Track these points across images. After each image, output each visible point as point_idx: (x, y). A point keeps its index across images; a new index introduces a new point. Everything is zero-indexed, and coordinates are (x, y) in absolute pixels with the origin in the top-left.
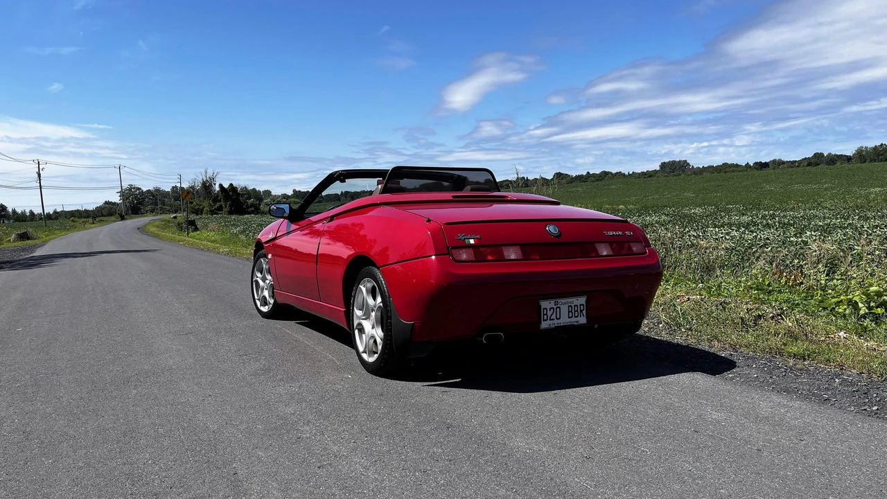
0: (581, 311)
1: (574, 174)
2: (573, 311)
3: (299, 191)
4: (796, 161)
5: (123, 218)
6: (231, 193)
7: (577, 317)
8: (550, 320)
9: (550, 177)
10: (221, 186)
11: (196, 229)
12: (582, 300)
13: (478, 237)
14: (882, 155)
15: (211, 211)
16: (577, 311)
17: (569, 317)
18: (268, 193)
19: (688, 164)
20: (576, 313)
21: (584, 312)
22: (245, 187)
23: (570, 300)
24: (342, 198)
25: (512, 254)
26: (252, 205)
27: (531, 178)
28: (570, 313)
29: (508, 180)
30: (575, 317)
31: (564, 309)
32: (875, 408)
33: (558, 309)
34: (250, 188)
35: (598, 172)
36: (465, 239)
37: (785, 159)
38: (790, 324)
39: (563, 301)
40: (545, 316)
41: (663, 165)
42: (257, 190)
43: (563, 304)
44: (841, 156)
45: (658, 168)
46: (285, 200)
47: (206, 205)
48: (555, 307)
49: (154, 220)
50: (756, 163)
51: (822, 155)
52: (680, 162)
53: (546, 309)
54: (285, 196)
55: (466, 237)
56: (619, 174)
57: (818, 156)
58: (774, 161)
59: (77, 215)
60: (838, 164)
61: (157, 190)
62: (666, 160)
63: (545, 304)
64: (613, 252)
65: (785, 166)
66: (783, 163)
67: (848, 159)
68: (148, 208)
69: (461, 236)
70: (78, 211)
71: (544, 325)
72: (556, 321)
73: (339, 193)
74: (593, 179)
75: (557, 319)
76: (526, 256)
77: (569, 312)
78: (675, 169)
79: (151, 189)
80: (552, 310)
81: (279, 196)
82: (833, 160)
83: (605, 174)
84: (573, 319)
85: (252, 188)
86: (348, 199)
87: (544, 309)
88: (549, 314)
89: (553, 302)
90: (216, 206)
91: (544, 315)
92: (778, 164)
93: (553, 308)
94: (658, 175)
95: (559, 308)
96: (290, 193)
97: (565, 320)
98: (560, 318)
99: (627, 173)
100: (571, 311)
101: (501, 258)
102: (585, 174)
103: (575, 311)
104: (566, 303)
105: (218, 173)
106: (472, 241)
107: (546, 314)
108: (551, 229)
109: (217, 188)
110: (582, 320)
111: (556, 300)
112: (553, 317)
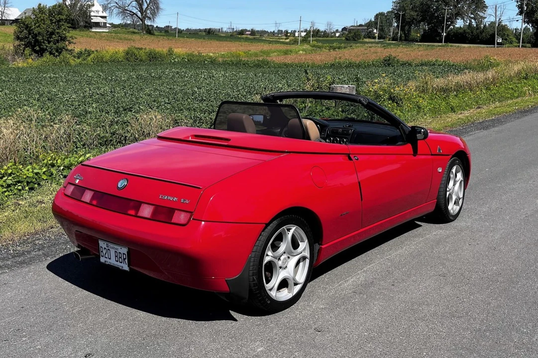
0: (124, 259)
7: (121, 263)
8: (105, 257)
12: (124, 250)
13: (82, 178)
16: (121, 258)
17: (116, 261)
21: (126, 260)
23: (116, 246)
31: (112, 253)
33: (109, 251)
39: (112, 245)
40: (102, 253)
43: (111, 248)
48: (107, 248)
71: (102, 260)
72: (108, 260)
77: (116, 256)
80: (105, 250)
84: (118, 263)
87: (101, 247)
88: (104, 252)
89: (106, 244)
91: (101, 251)
97: (113, 261)
98: (110, 259)
103: (120, 258)
104: (113, 248)
106: (77, 181)
108: (122, 183)
110: (126, 267)
111: (108, 243)
112: (107, 256)
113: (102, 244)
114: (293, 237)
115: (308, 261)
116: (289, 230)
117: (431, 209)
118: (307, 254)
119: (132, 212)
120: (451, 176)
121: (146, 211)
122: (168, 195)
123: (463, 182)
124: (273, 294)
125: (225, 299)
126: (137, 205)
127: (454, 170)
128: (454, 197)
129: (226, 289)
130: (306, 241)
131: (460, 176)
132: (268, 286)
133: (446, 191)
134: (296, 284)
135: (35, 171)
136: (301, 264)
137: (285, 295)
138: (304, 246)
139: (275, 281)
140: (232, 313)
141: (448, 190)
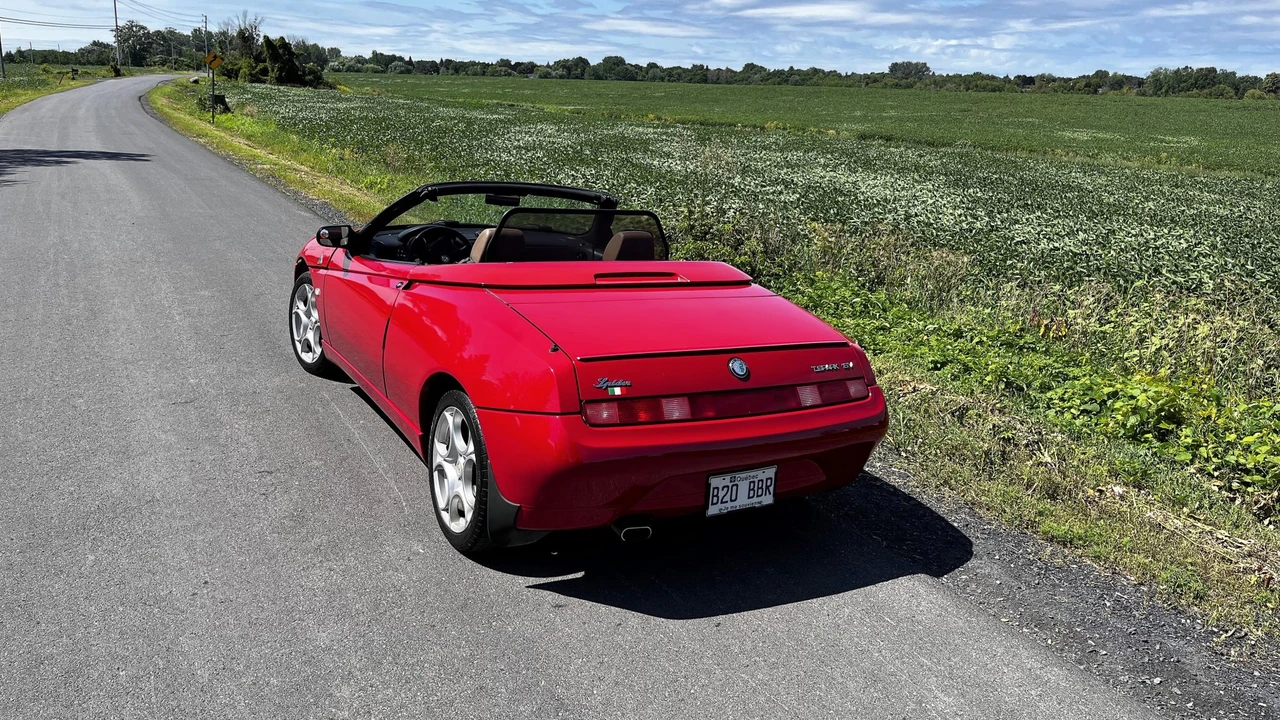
0: (767, 487)
1: (771, 67)
2: (756, 489)
3: (382, 54)
4: (1070, 79)
5: (118, 74)
6: (281, 51)
7: (761, 496)
8: (722, 503)
9: (738, 68)
10: (266, 38)
11: (227, 109)
12: (771, 472)
13: (628, 383)
14: (1185, 82)
15: (250, 74)
16: (762, 488)
17: (749, 498)
18: (335, 52)
19: (928, 69)
20: (760, 491)
21: (771, 489)
22: (304, 43)
23: (752, 474)
24: (442, 69)
25: (675, 410)
26: (312, 72)
27: (712, 67)
28: (752, 492)
29: (679, 67)
30: (758, 496)
31: (744, 487)
32: (1157, 681)
33: (735, 488)
34: (310, 42)
35: (805, 67)
36: (607, 387)
37: (1057, 74)
38: (1049, 460)
39: (743, 475)
40: (715, 499)
41: (894, 67)
42: (320, 46)
43: (742, 479)
44: (1129, 79)
45: (887, 71)
46: (360, 65)
47: (244, 64)
48: (730, 485)
49: (165, 83)
50: (1019, 77)
51: (1105, 74)
52: (917, 64)
53: (718, 488)
54: (360, 60)
55: (609, 384)
56: (834, 74)
57: (1101, 75)
58: (1042, 77)
59: (51, 58)
60: (1125, 90)
61: (172, 32)
62: (900, 61)
63: (715, 482)
64: (823, 401)
65: (1056, 84)
66: (1054, 80)
67: (1140, 82)
68: (157, 58)
69: (602, 383)
70: (52, 53)
71: (713, 510)
72: (729, 505)
73: (438, 61)
74: (797, 78)
75: (731, 501)
76: (695, 416)
77: (750, 490)
78: (909, 76)
79: (162, 29)
80: (726, 489)
81: (352, 59)
82: (1121, 82)
83: (815, 71)
84: (755, 500)
85: (312, 43)
86: (451, 71)
87: (714, 489)
88: (721, 495)
89: (728, 478)
90: (258, 68)
91: (713, 496)
92: (1047, 80)
93: (728, 487)
94: (886, 80)
95: (737, 485)
96: (368, 55)
97: (743, 501)
98: (735, 500)
99: (844, 74)
100: (753, 489)
101: (658, 418)
102: (786, 69)
103: (758, 488)
104: (746, 479)
105: (262, 20)
106: (618, 391)
107: (717, 496)
108: (737, 366)
109: (261, 40)
110: (768, 500)
111: (733, 475)
112: (727, 499)
126: (791, 391)
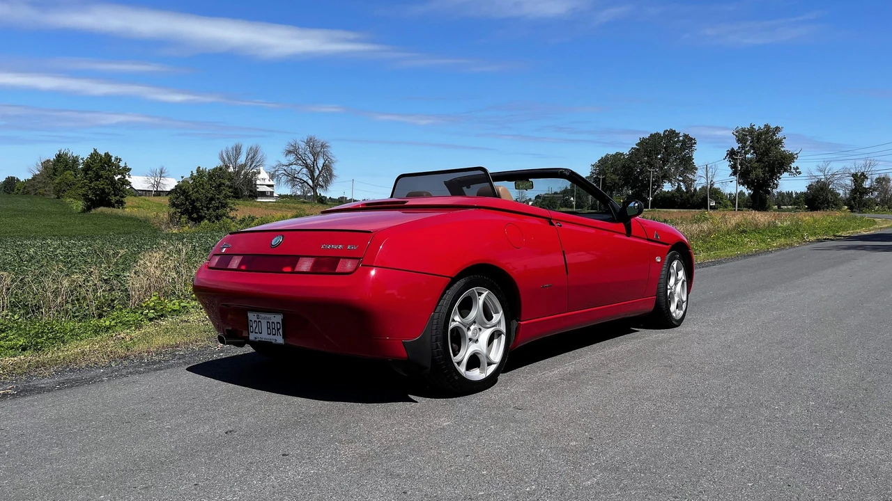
0: (278, 330)
7: (275, 335)
8: (255, 333)
12: (278, 318)
13: (229, 246)
16: (274, 329)
17: (268, 334)
20: (274, 331)
21: (281, 331)
23: (268, 316)
28: (269, 330)
30: (273, 334)
31: (264, 325)
33: (260, 324)
39: (263, 315)
40: (252, 328)
43: (261, 318)
48: (258, 320)
53: (253, 321)
71: (252, 336)
72: (259, 335)
75: (259, 333)
77: (268, 328)
80: (255, 323)
84: (271, 337)
87: (250, 321)
88: (254, 325)
89: (256, 315)
91: (250, 326)
95: (261, 322)
97: (264, 335)
98: (261, 333)
100: (270, 328)
103: (272, 329)
104: (264, 318)
106: (224, 250)
108: (277, 240)
110: (280, 340)
111: (258, 313)
112: (257, 331)
113: (252, 316)
114: (485, 304)
115: (503, 337)
116: (480, 294)
117: (650, 308)
118: (503, 328)
119: (288, 269)
120: (672, 271)
121: (305, 265)
122: (331, 244)
123: (685, 283)
124: (462, 369)
125: (403, 373)
126: (294, 260)
127: (675, 264)
128: (676, 299)
129: (404, 354)
130: (501, 312)
131: (681, 274)
132: (455, 359)
133: (667, 289)
134: (490, 364)
135: (182, 304)
136: (495, 341)
137: (476, 375)
138: (498, 317)
139: (465, 354)
140: (412, 397)
141: (669, 287)
